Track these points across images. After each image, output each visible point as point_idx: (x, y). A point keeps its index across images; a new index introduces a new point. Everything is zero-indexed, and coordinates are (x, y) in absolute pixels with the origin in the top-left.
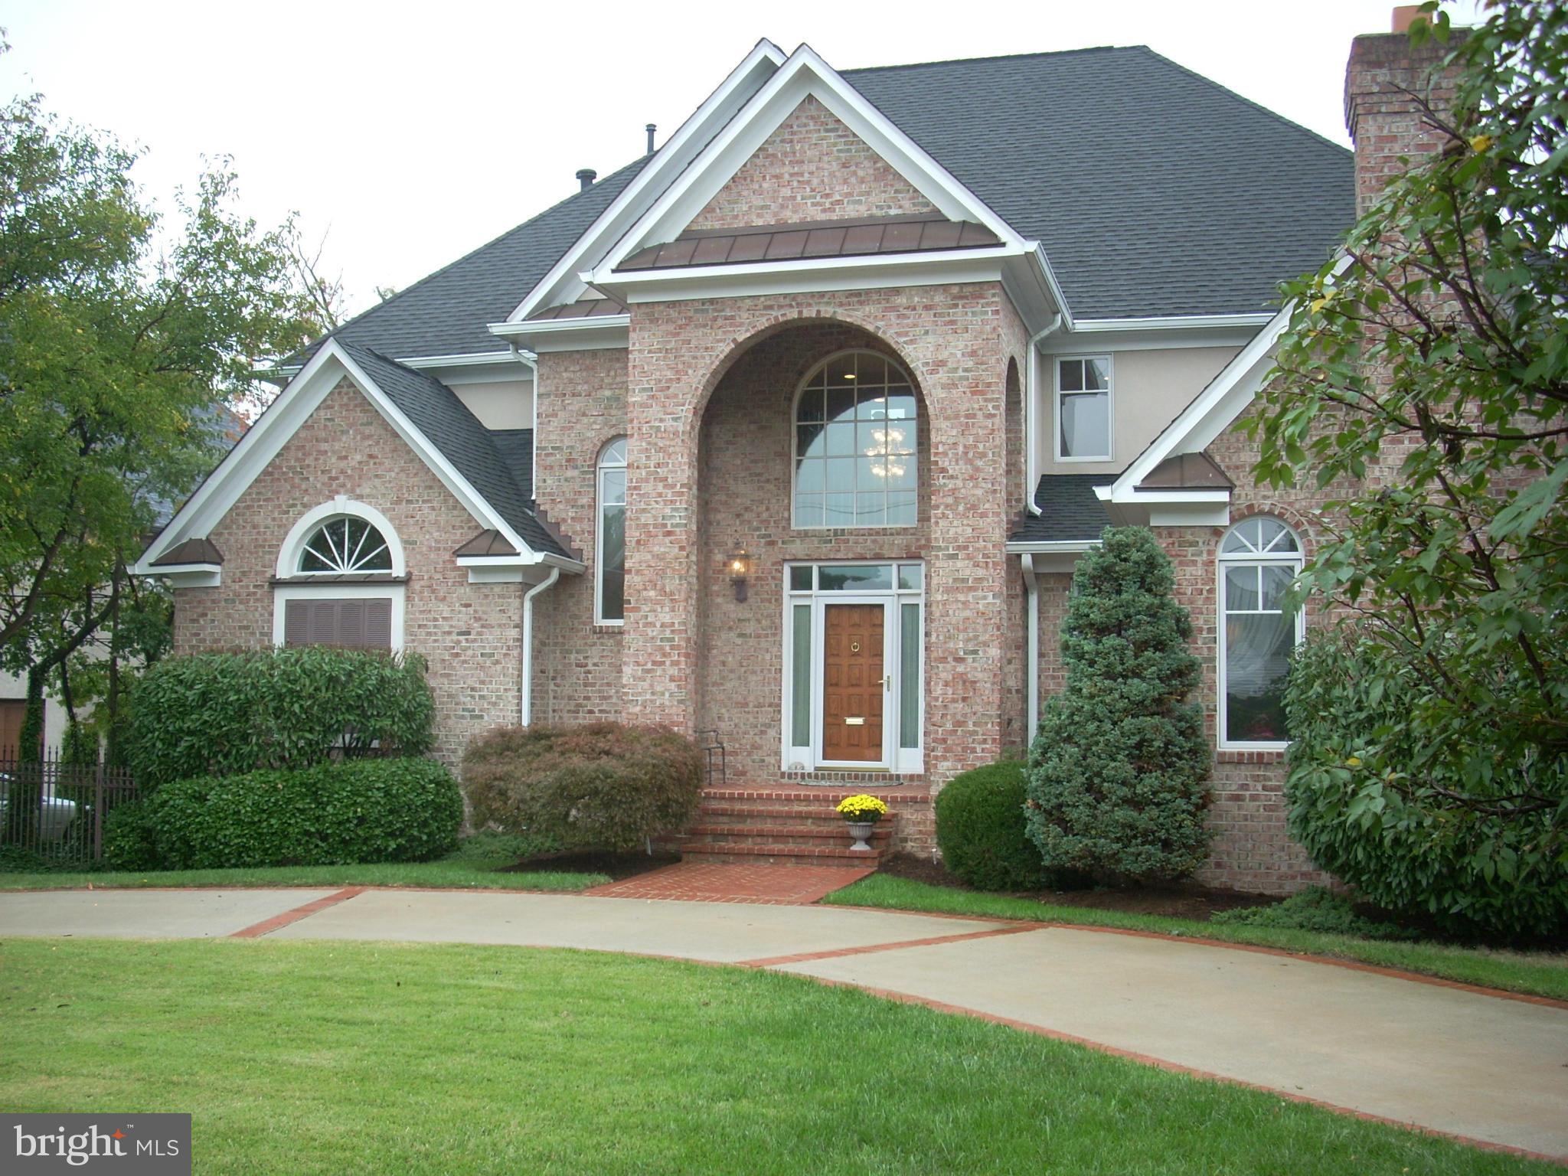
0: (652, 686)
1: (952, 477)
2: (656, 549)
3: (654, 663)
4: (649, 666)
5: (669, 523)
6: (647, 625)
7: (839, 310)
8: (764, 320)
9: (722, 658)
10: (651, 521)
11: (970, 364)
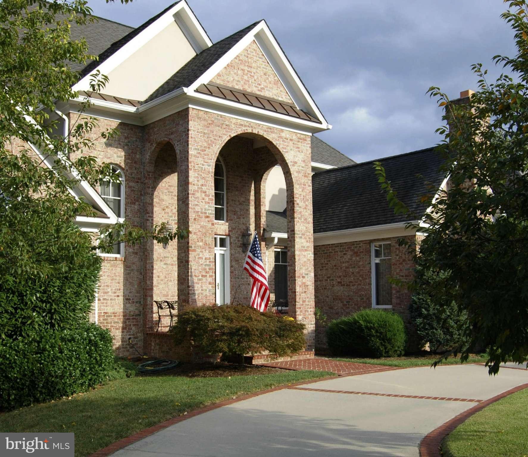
0: (202, 286)
1: (300, 207)
2: (202, 223)
3: (202, 276)
4: (200, 277)
5: (207, 212)
6: (199, 258)
7: (265, 133)
8: (240, 129)
9: (158, 274)
10: (200, 210)
11: (303, 165)
